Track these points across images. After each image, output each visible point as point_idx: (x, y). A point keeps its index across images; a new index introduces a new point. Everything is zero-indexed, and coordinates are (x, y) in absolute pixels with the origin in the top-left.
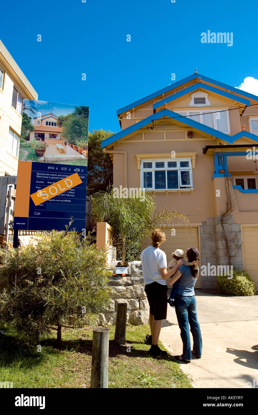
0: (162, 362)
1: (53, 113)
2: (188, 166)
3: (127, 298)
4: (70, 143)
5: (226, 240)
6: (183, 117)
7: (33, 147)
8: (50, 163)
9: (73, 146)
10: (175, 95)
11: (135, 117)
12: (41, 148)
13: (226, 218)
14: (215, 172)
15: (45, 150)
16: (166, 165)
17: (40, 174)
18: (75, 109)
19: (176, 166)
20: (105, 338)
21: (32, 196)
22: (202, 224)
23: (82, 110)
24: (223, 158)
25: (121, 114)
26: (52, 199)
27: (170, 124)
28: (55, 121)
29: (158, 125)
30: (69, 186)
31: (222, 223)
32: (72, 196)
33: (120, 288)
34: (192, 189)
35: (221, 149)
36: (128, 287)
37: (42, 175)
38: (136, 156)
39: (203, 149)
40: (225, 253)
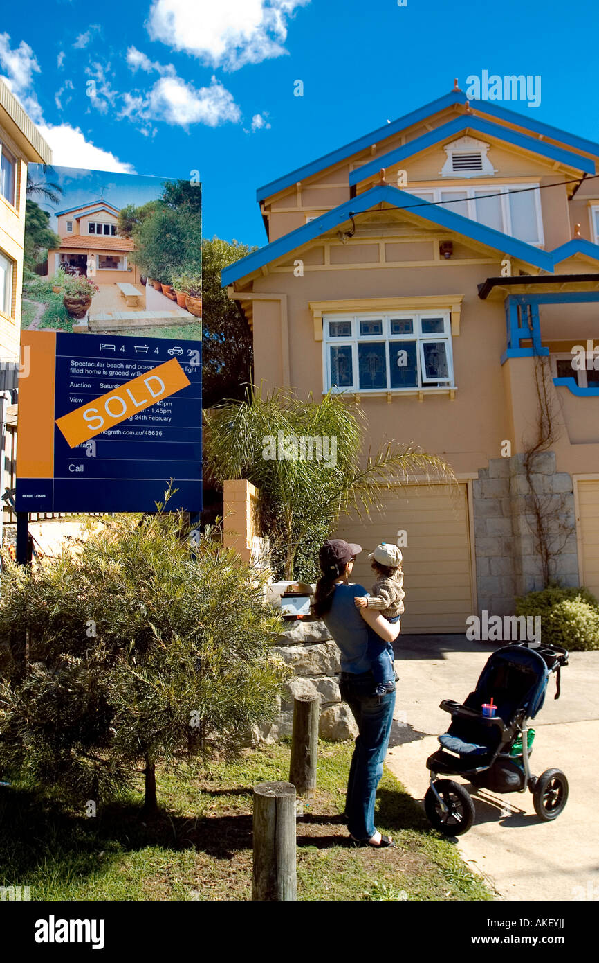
0: (417, 845)
1: (107, 199)
2: (442, 331)
3: (312, 675)
4: (155, 280)
5: (538, 514)
6: (430, 204)
7: (58, 292)
8: (104, 334)
9: (164, 287)
10: (402, 148)
11: (302, 206)
12: (80, 294)
13: (537, 460)
14: (509, 344)
15: (89, 301)
16: (386, 328)
17: (80, 364)
18: (165, 189)
19: (412, 330)
20: (287, 813)
21: (61, 422)
22: (477, 474)
23: (184, 190)
24: (530, 310)
25: (267, 200)
26: (114, 428)
27: (394, 224)
28: (113, 221)
29: (366, 226)
30: (157, 395)
31: (528, 473)
32: (166, 419)
33: (292, 652)
34: (453, 388)
35: (525, 287)
36: (313, 647)
37: (84, 368)
38: (311, 307)
39: (479, 286)
40: (536, 545)
